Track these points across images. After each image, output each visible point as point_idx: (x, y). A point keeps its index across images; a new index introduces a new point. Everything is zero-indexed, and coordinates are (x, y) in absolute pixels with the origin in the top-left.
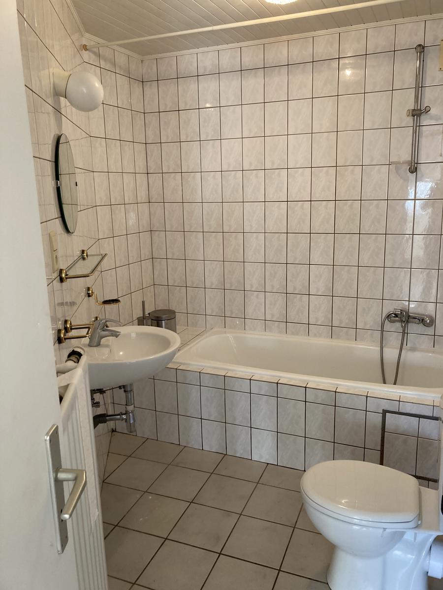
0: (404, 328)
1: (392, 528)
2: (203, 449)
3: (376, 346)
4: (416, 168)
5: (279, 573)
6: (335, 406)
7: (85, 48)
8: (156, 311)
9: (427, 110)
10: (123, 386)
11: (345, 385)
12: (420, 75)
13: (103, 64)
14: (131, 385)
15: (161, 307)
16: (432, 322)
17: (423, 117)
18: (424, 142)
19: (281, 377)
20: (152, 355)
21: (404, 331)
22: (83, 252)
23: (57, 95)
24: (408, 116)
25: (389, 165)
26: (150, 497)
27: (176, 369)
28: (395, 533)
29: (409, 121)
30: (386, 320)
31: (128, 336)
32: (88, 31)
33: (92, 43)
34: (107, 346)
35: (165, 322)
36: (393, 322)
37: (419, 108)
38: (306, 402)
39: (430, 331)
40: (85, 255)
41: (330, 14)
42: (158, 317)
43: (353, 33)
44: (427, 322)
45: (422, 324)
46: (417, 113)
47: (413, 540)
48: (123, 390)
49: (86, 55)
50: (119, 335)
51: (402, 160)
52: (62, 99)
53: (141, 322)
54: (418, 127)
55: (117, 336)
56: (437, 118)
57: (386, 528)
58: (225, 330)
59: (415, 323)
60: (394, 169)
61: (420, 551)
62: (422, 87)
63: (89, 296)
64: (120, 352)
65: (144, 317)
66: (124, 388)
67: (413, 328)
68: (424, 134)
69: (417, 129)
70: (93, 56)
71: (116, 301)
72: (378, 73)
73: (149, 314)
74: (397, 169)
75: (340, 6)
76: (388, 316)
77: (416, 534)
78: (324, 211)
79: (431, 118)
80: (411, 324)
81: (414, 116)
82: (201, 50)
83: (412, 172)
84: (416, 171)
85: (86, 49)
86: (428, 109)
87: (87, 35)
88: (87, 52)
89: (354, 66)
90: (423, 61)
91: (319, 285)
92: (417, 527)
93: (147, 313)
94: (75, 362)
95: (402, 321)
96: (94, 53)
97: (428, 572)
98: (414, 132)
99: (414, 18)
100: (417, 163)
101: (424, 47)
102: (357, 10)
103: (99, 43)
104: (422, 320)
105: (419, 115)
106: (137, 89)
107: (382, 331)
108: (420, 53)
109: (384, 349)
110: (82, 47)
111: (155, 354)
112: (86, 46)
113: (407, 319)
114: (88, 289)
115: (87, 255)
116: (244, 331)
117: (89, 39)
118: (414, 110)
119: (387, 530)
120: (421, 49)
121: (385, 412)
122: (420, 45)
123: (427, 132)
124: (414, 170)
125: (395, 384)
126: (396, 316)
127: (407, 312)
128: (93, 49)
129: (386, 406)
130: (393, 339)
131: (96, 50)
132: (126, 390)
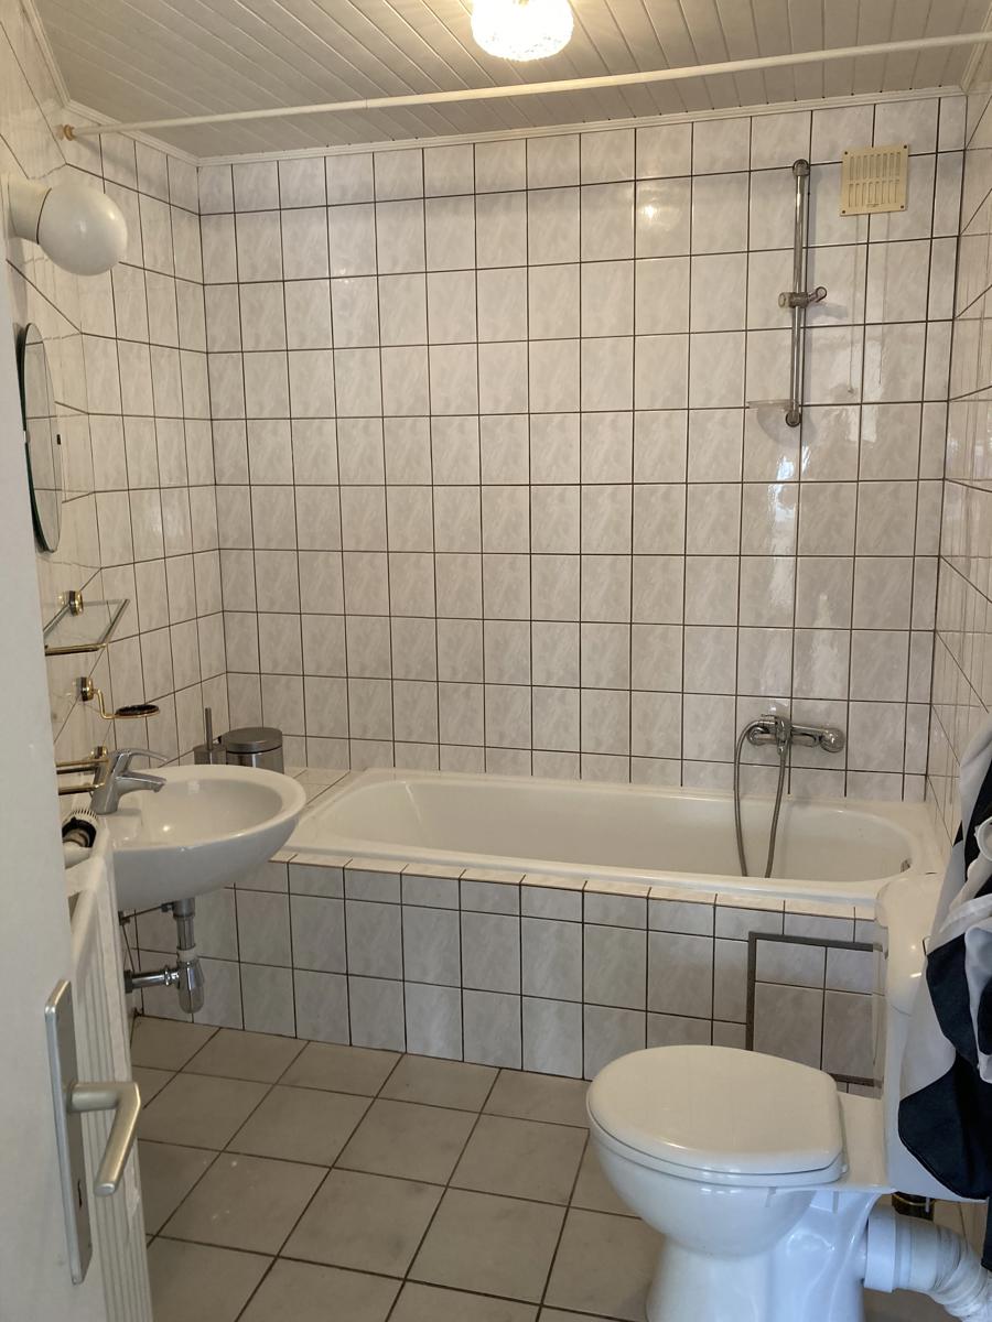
0: (783, 756)
1: (788, 1186)
2: (351, 1045)
3: (727, 797)
4: (801, 416)
5: (540, 1310)
6: (648, 930)
7: (68, 132)
8: (231, 733)
9: (819, 297)
10: (172, 904)
11: (667, 883)
12: (804, 221)
13: (109, 171)
14: (191, 902)
15: (243, 723)
16: (842, 741)
17: (811, 310)
18: (815, 362)
19: (526, 870)
20: (240, 830)
21: (783, 761)
22: (72, 595)
23: (17, 235)
24: (782, 306)
25: (745, 408)
26: (234, 1164)
27: (288, 863)
28: (793, 1196)
29: (785, 318)
30: (746, 739)
31: (182, 787)
32: (74, 97)
33: (86, 123)
34: (134, 812)
35: (256, 757)
36: (761, 743)
37: (803, 291)
38: (583, 923)
39: (837, 761)
40: (77, 602)
41: (618, 87)
42: (241, 746)
43: (665, 130)
44: (830, 741)
45: (819, 747)
46: (802, 301)
47: (831, 1210)
48: (171, 913)
49: (69, 147)
50: (162, 785)
51: (772, 397)
52: (28, 245)
53: (203, 756)
54: (802, 330)
55: (157, 789)
56: (840, 312)
57: (776, 1188)
58: (393, 771)
59: (807, 746)
60: (755, 414)
61: (845, 1236)
62: (807, 248)
63: (85, 697)
64: (163, 826)
65: (209, 747)
66: (173, 909)
67: (802, 755)
68: (815, 345)
69: (801, 334)
70: (86, 153)
71: (148, 709)
72: (718, 216)
73: (219, 738)
74: (761, 418)
75: (639, 72)
76: (749, 732)
77: (836, 1194)
78: (608, 507)
79: (828, 314)
80: (798, 746)
81: (794, 307)
82: (334, 149)
83: (792, 424)
84: (801, 421)
85: (71, 137)
86: (821, 293)
87: (74, 105)
88: (73, 142)
89: (664, 200)
90: (808, 195)
91: (601, 668)
92: (841, 1179)
93: (215, 735)
94: (81, 845)
95: (778, 742)
96: (90, 145)
97: (863, 1280)
98: (796, 341)
99: (788, 105)
100: (802, 406)
101: (809, 166)
102: (673, 81)
103: (100, 125)
104: (820, 738)
105: (804, 306)
106: (187, 230)
107: (737, 763)
108: (803, 177)
109: (742, 802)
110: (62, 131)
111: (246, 827)
112: (71, 129)
113: (789, 735)
114: (83, 682)
115: (81, 604)
116: (439, 774)
117: (76, 114)
118: (793, 295)
119: (779, 1191)
120: (804, 169)
121: (754, 938)
122: (801, 162)
123: (822, 341)
124: (796, 419)
125: (768, 875)
126: (766, 730)
127: (789, 722)
128: (87, 137)
129: (756, 924)
130: (761, 781)
131: (93, 139)
132: (180, 913)
